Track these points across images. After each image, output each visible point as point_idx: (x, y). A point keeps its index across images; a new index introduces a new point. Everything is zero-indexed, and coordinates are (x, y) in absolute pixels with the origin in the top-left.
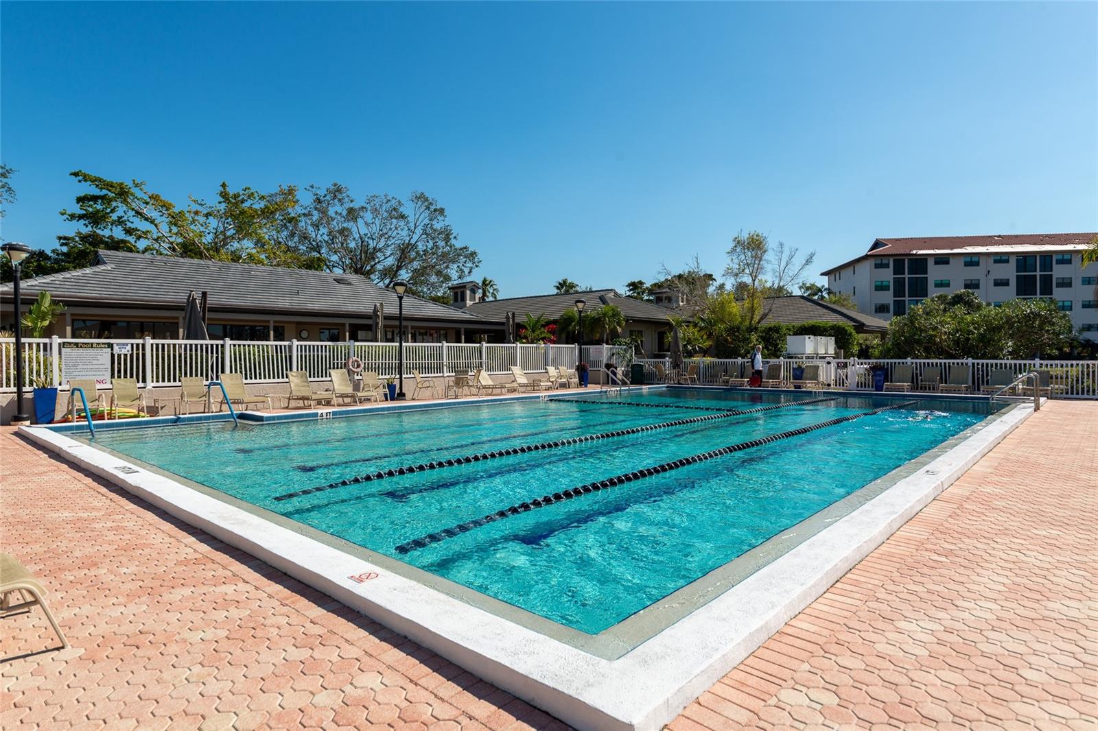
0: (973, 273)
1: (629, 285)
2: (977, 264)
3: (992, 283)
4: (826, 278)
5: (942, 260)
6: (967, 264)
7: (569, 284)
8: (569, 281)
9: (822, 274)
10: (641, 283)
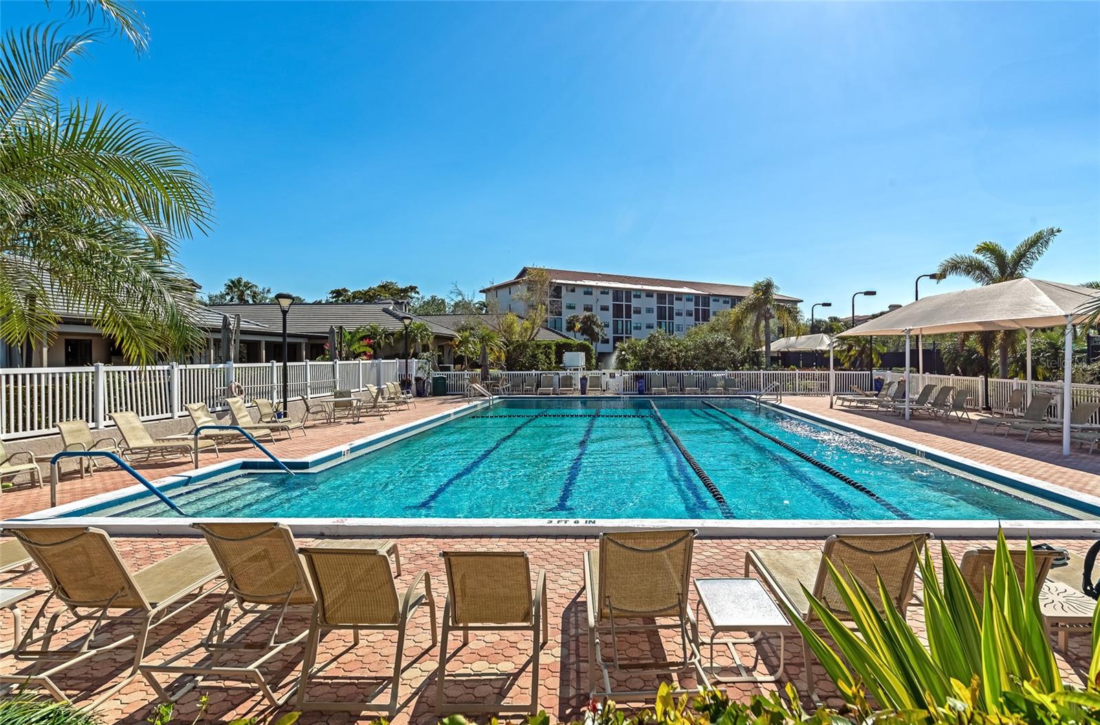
0: (589, 300)
1: (333, 292)
2: (591, 293)
3: (599, 308)
4: (484, 295)
5: (573, 289)
6: (586, 293)
7: (245, 283)
8: (244, 280)
9: (481, 292)
10: (345, 290)
